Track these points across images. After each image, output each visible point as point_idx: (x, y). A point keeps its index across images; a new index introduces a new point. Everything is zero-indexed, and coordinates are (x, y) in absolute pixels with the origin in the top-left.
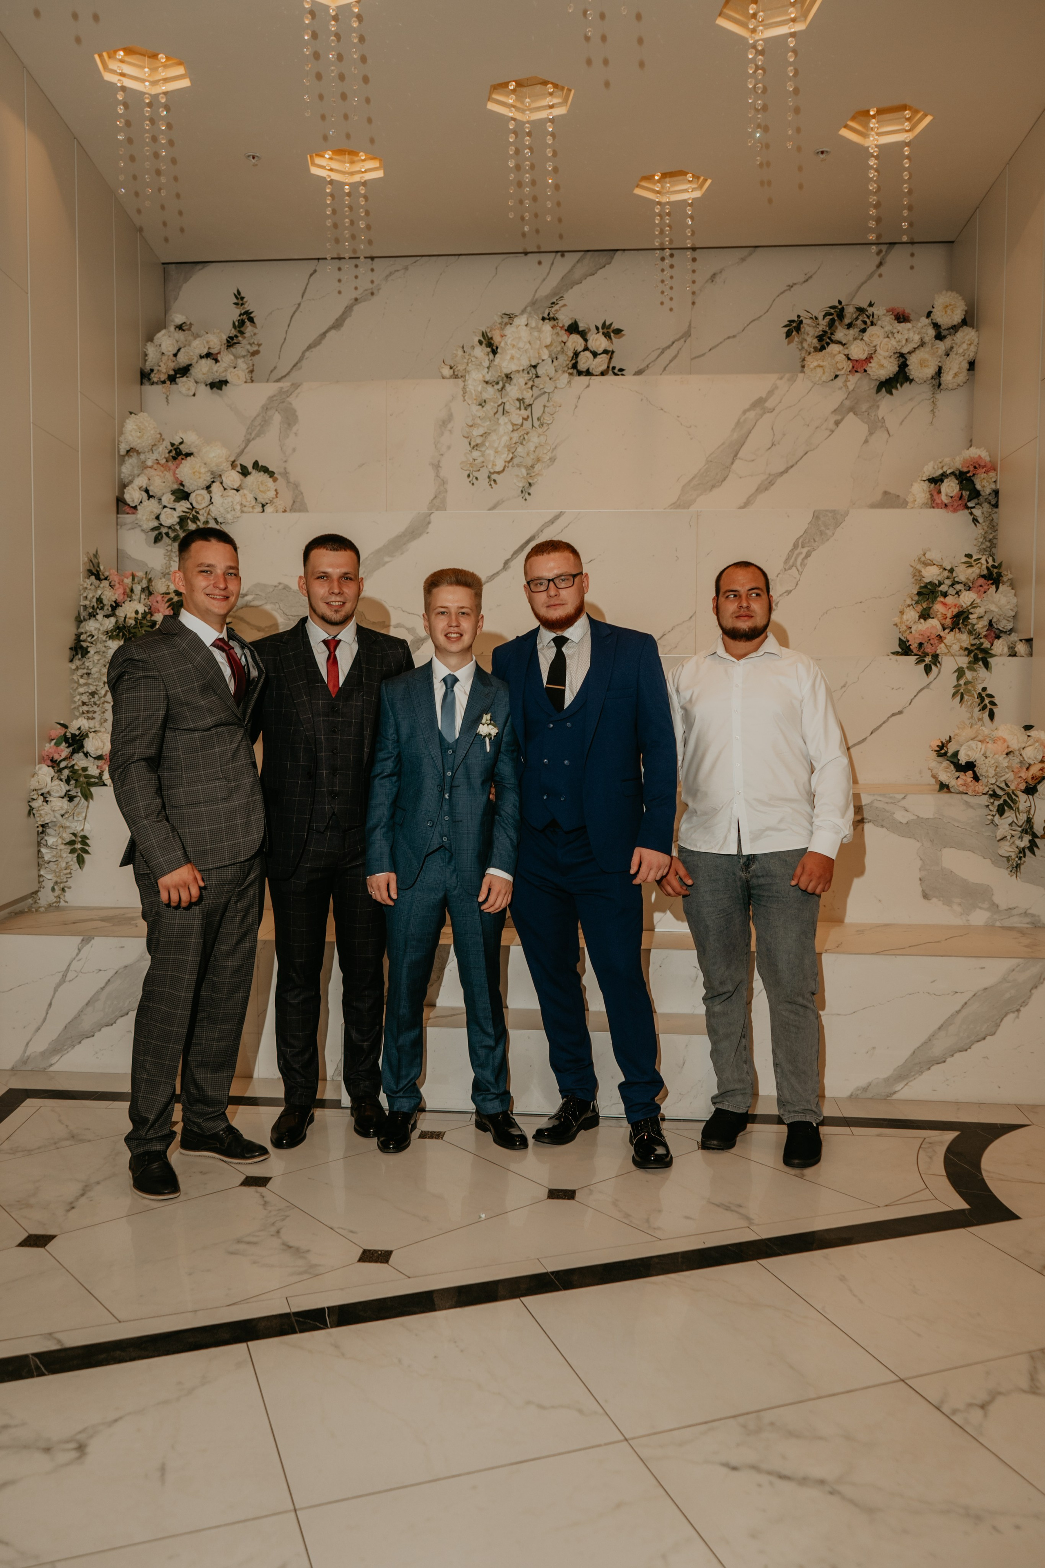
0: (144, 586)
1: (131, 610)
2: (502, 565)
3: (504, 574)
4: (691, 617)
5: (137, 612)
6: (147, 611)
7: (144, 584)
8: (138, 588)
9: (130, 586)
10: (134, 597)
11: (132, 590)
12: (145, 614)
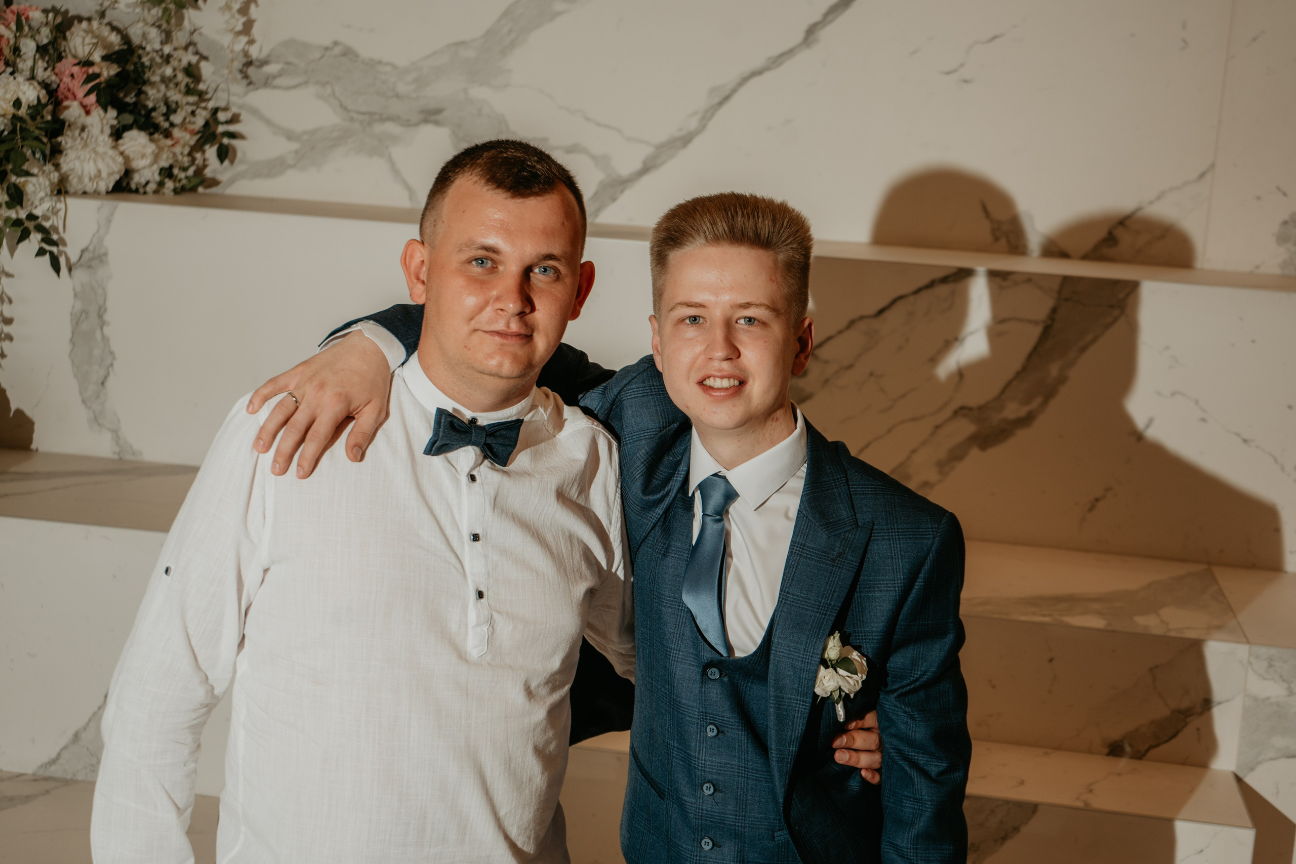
0: (45, 41)
1: (8, 96)
2: (799, 36)
3: (804, 55)
4: (1202, 175)
5: (17, 104)
6: (44, 100)
7: (45, 36)
8: (29, 47)
9: (12, 42)
10: (21, 65)
11: (16, 50)
12: (36, 110)
